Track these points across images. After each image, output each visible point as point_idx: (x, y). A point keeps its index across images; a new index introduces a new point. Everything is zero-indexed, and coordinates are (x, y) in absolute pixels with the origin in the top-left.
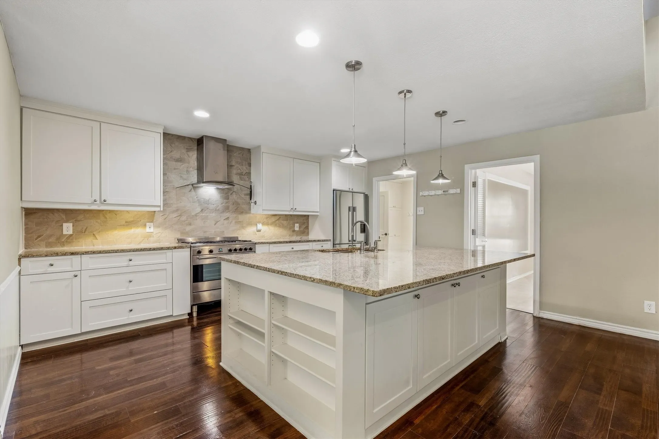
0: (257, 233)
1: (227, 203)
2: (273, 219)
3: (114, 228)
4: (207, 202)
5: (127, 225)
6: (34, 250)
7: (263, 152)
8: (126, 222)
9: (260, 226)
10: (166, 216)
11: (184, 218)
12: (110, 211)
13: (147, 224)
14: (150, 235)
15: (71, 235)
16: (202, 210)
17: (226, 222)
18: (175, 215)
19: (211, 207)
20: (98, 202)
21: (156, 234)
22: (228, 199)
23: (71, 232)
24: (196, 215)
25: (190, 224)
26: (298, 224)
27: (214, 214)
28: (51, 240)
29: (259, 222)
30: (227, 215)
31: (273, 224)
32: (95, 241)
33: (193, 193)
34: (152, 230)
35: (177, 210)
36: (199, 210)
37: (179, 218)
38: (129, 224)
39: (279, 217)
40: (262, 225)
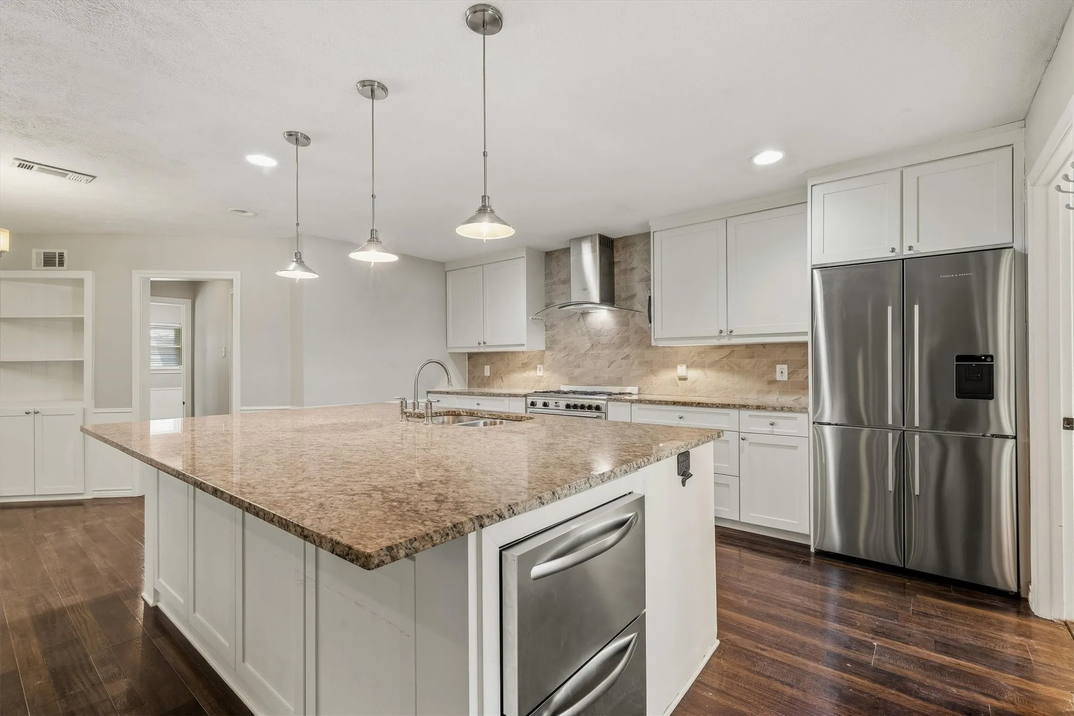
0: (680, 382)
1: (626, 331)
2: (716, 356)
3: (514, 371)
4: (599, 333)
5: (523, 367)
6: (472, 390)
7: (654, 232)
8: (522, 364)
9: (681, 370)
10: (554, 356)
11: (572, 358)
13: (538, 366)
14: (540, 380)
16: (593, 345)
17: (625, 362)
18: (562, 354)
19: (605, 340)
20: (481, 344)
21: (546, 378)
22: (628, 324)
23: (489, 375)
24: (586, 353)
25: (579, 367)
26: (785, 367)
27: (607, 351)
29: (681, 363)
30: (627, 350)
31: (713, 365)
32: (502, 384)
33: (581, 322)
34: (541, 373)
35: (565, 348)
36: (589, 345)
37: (566, 358)
38: (525, 366)
39: (726, 352)
40: (687, 367)
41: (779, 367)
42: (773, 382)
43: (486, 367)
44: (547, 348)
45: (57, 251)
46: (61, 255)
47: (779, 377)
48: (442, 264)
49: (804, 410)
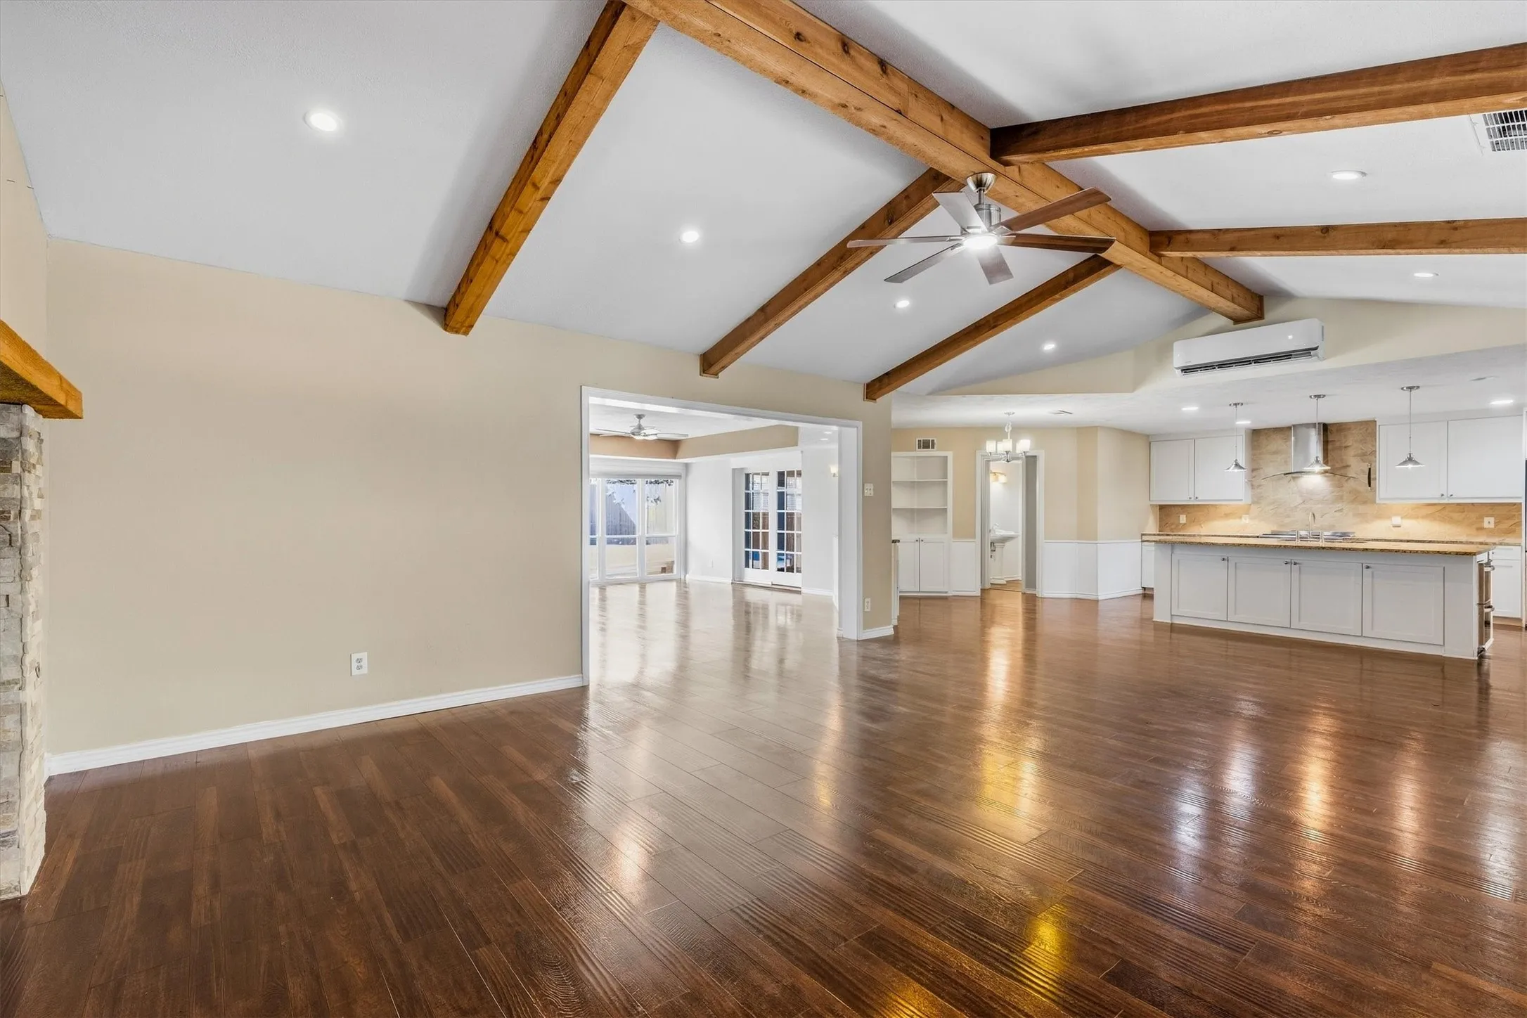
0: (1391, 529)
1: (1340, 492)
3: (1214, 519)
4: (1312, 493)
5: (1224, 517)
8: (1225, 514)
9: (1397, 520)
10: (1261, 509)
11: (1280, 511)
12: (1212, 505)
13: (1242, 516)
14: (1245, 526)
15: (1185, 524)
16: (1304, 502)
17: (1338, 514)
18: (1272, 507)
19: (1317, 498)
20: (1193, 499)
21: (1252, 524)
23: (1185, 522)
24: (1296, 507)
26: (1492, 519)
27: (1320, 505)
28: (1173, 527)
29: (1397, 515)
30: (1339, 506)
31: (1425, 517)
32: (1201, 529)
33: (1292, 483)
34: (1247, 521)
35: (1274, 503)
36: (1299, 500)
37: (1274, 510)
38: (1227, 516)
39: (1440, 508)
40: (1402, 518)
41: (1486, 520)
42: (1481, 529)
43: (1181, 516)
44: (1253, 503)
45: (931, 439)
46: (933, 441)
47: (1486, 525)
48: (1148, 436)
49: (1520, 545)
